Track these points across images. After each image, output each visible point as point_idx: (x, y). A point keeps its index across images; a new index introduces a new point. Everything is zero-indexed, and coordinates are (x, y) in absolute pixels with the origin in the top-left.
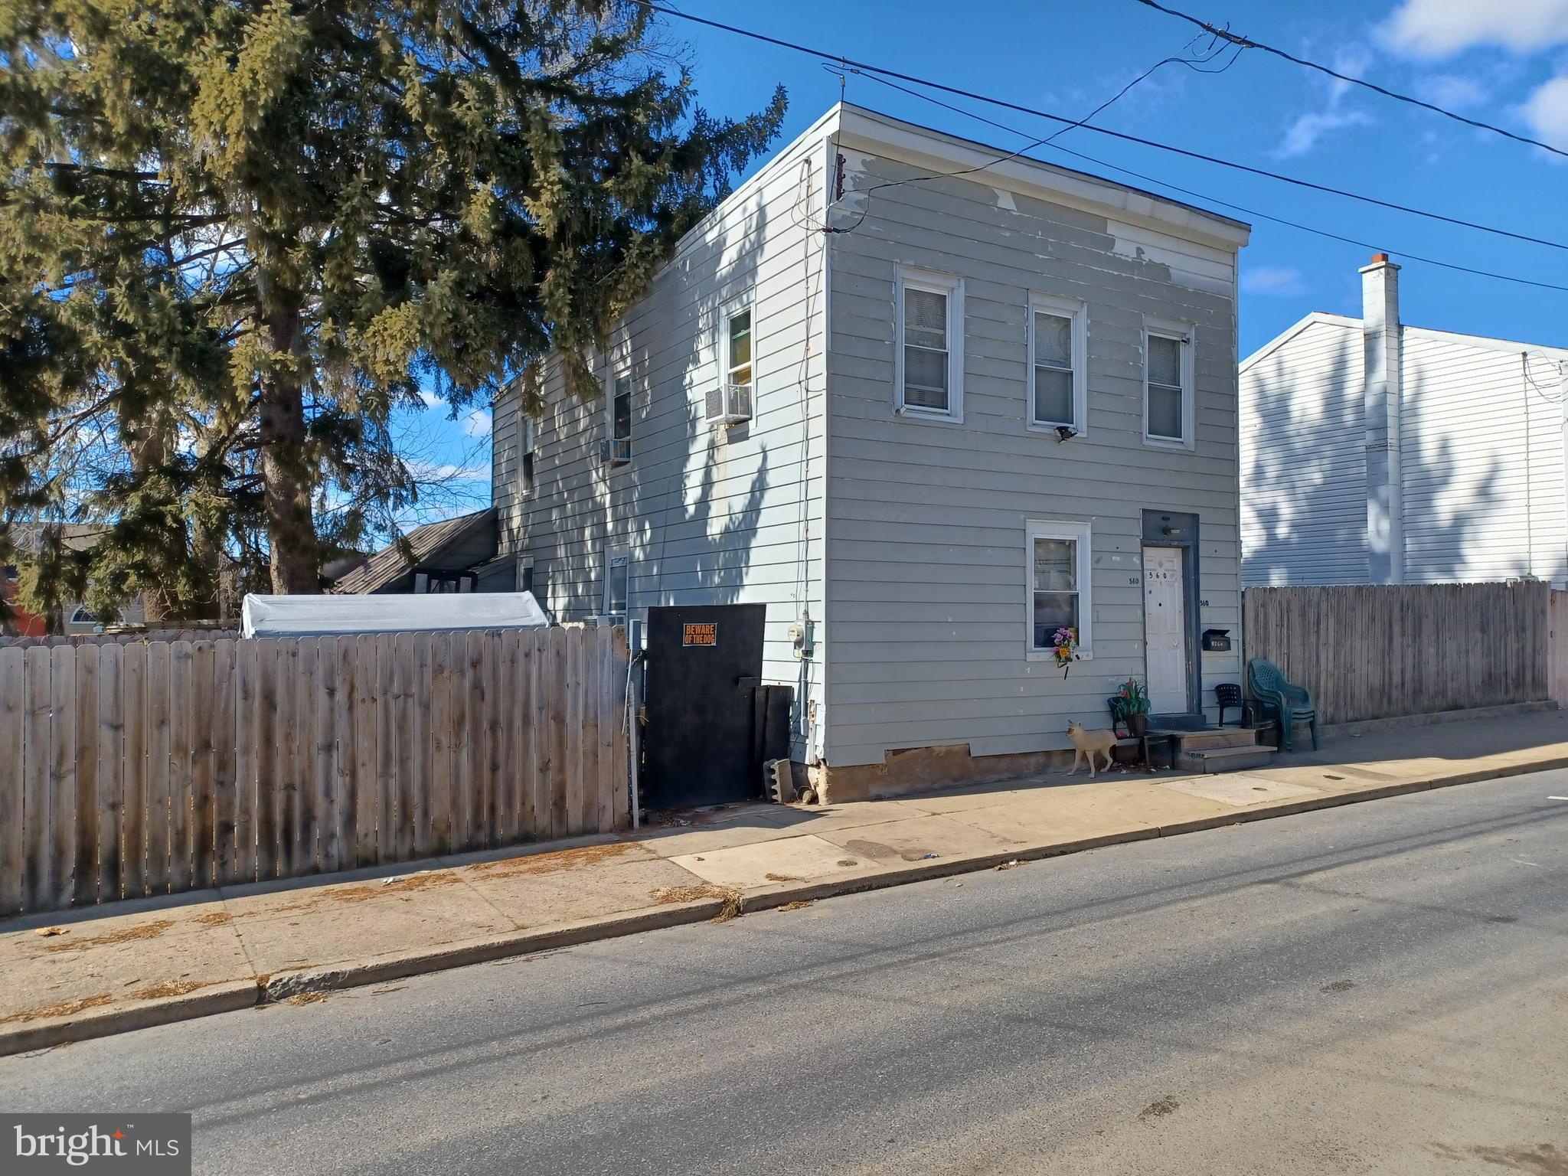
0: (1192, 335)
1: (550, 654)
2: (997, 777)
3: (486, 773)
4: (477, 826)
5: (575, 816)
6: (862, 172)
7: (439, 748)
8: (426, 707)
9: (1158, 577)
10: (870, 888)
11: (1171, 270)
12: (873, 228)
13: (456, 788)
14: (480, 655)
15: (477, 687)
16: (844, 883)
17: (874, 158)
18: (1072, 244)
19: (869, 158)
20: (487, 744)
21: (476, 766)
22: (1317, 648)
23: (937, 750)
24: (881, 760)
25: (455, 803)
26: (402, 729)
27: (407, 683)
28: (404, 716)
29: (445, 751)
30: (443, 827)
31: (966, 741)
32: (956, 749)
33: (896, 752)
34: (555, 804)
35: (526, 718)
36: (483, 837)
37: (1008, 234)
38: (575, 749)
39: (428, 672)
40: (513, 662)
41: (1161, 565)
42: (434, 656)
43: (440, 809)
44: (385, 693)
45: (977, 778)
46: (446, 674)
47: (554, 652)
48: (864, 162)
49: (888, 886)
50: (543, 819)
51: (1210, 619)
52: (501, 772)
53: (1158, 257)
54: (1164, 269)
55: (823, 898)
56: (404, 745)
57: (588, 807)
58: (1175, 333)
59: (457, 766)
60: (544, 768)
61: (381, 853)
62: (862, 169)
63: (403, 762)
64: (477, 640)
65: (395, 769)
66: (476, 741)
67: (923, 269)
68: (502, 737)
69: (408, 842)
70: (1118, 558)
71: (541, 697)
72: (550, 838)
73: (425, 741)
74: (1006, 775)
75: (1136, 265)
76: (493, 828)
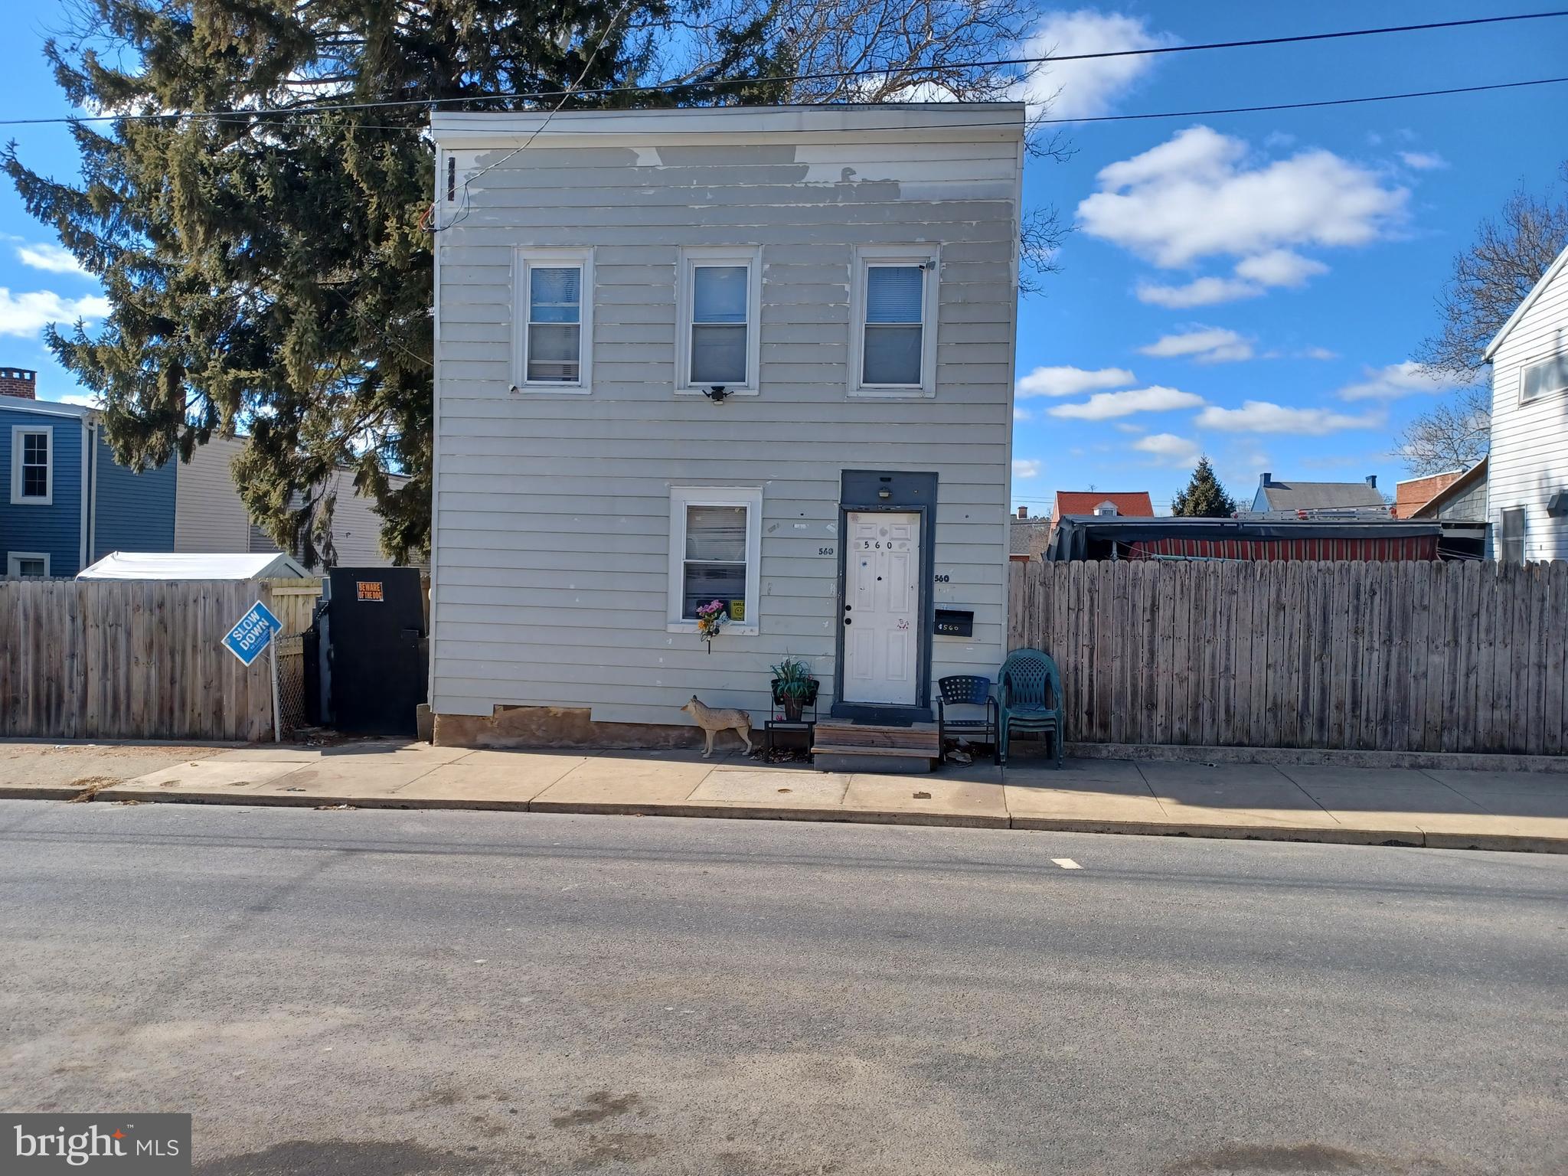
0: (936, 259)
1: (211, 602)
2: (626, 745)
3: (167, 685)
4: (161, 722)
5: (230, 725)
6: (476, 168)
7: (137, 663)
8: (129, 634)
9: (877, 546)
10: (203, 803)
11: (901, 185)
12: (488, 218)
13: (147, 692)
14: (163, 598)
15: (162, 622)
16: (180, 794)
17: (488, 152)
18: (742, 184)
19: (482, 153)
20: (168, 664)
21: (161, 678)
22: (1151, 642)
23: (554, 710)
24: (489, 712)
25: (146, 703)
26: (114, 647)
27: (117, 615)
28: (115, 640)
29: (141, 666)
30: (139, 719)
31: (588, 706)
32: (578, 711)
33: (506, 708)
34: (215, 713)
35: (195, 647)
36: (165, 731)
37: (651, 192)
38: (229, 674)
39: (130, 608)
40: (185, 605)
41: (883, 533)
42: (134, 598)
43: (137, 707)
44: (104, 623)
45: (605, 743)
46: (141, 611)
47: (215, 600)
48: (477, 159)
49: (219, 804)
50: (207, 724)
51: (945, 597)
52: (177, 686)
53: (876, 174)
54: (891, 187)
55: (160, 802)
56: (116, 659)
57: (240, 721)
58: (912, 259)
59: (148, 678)
60: (207, 687)
61: (101, 730)
62: (476, 165)
63: (115, 671)
64: (161, 588)
65: (110, 675)
66: (161, 661)
67: (543, 247)
68: (178, 659)
69: (117, 726)
70: (803, 526)
71: (205, 633)
72: (212, 738)
73: (128, 657)
74: (638, 744)
75: (843, 189)
76: (171, 725)
